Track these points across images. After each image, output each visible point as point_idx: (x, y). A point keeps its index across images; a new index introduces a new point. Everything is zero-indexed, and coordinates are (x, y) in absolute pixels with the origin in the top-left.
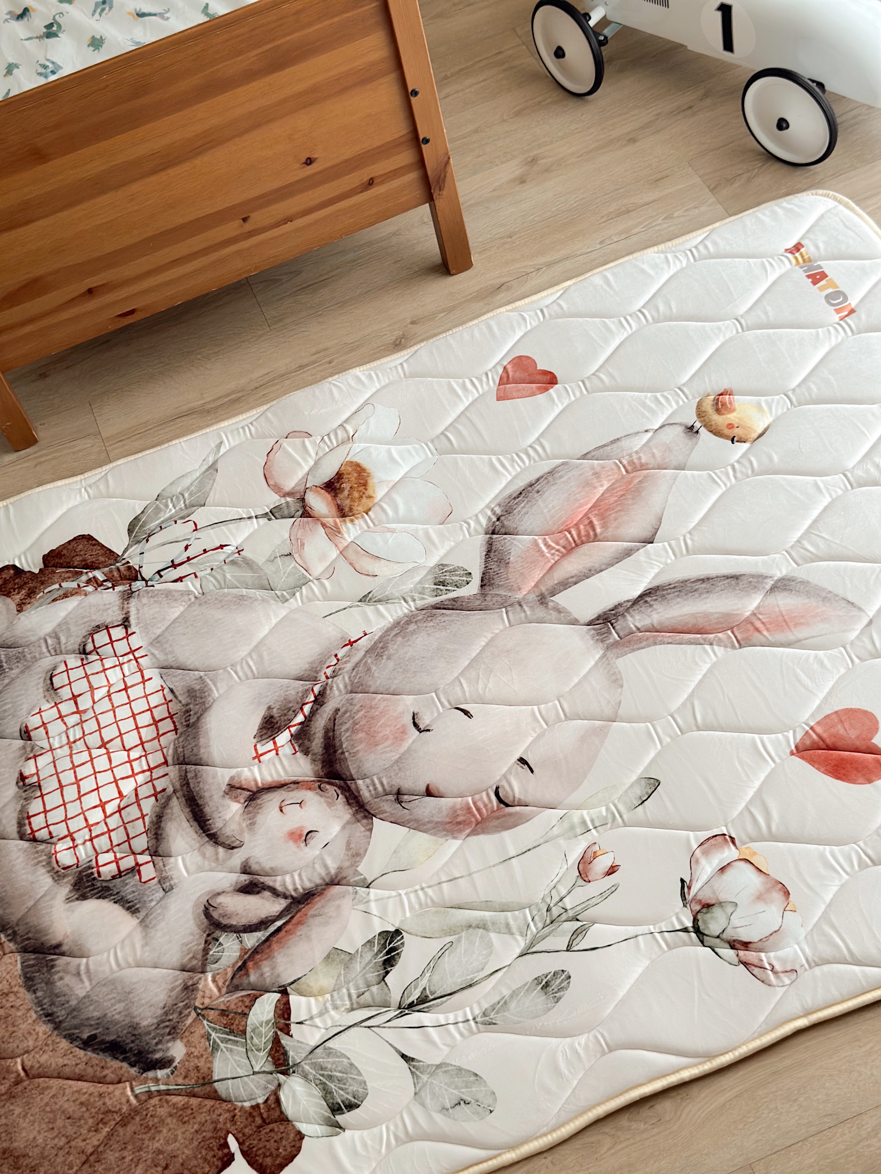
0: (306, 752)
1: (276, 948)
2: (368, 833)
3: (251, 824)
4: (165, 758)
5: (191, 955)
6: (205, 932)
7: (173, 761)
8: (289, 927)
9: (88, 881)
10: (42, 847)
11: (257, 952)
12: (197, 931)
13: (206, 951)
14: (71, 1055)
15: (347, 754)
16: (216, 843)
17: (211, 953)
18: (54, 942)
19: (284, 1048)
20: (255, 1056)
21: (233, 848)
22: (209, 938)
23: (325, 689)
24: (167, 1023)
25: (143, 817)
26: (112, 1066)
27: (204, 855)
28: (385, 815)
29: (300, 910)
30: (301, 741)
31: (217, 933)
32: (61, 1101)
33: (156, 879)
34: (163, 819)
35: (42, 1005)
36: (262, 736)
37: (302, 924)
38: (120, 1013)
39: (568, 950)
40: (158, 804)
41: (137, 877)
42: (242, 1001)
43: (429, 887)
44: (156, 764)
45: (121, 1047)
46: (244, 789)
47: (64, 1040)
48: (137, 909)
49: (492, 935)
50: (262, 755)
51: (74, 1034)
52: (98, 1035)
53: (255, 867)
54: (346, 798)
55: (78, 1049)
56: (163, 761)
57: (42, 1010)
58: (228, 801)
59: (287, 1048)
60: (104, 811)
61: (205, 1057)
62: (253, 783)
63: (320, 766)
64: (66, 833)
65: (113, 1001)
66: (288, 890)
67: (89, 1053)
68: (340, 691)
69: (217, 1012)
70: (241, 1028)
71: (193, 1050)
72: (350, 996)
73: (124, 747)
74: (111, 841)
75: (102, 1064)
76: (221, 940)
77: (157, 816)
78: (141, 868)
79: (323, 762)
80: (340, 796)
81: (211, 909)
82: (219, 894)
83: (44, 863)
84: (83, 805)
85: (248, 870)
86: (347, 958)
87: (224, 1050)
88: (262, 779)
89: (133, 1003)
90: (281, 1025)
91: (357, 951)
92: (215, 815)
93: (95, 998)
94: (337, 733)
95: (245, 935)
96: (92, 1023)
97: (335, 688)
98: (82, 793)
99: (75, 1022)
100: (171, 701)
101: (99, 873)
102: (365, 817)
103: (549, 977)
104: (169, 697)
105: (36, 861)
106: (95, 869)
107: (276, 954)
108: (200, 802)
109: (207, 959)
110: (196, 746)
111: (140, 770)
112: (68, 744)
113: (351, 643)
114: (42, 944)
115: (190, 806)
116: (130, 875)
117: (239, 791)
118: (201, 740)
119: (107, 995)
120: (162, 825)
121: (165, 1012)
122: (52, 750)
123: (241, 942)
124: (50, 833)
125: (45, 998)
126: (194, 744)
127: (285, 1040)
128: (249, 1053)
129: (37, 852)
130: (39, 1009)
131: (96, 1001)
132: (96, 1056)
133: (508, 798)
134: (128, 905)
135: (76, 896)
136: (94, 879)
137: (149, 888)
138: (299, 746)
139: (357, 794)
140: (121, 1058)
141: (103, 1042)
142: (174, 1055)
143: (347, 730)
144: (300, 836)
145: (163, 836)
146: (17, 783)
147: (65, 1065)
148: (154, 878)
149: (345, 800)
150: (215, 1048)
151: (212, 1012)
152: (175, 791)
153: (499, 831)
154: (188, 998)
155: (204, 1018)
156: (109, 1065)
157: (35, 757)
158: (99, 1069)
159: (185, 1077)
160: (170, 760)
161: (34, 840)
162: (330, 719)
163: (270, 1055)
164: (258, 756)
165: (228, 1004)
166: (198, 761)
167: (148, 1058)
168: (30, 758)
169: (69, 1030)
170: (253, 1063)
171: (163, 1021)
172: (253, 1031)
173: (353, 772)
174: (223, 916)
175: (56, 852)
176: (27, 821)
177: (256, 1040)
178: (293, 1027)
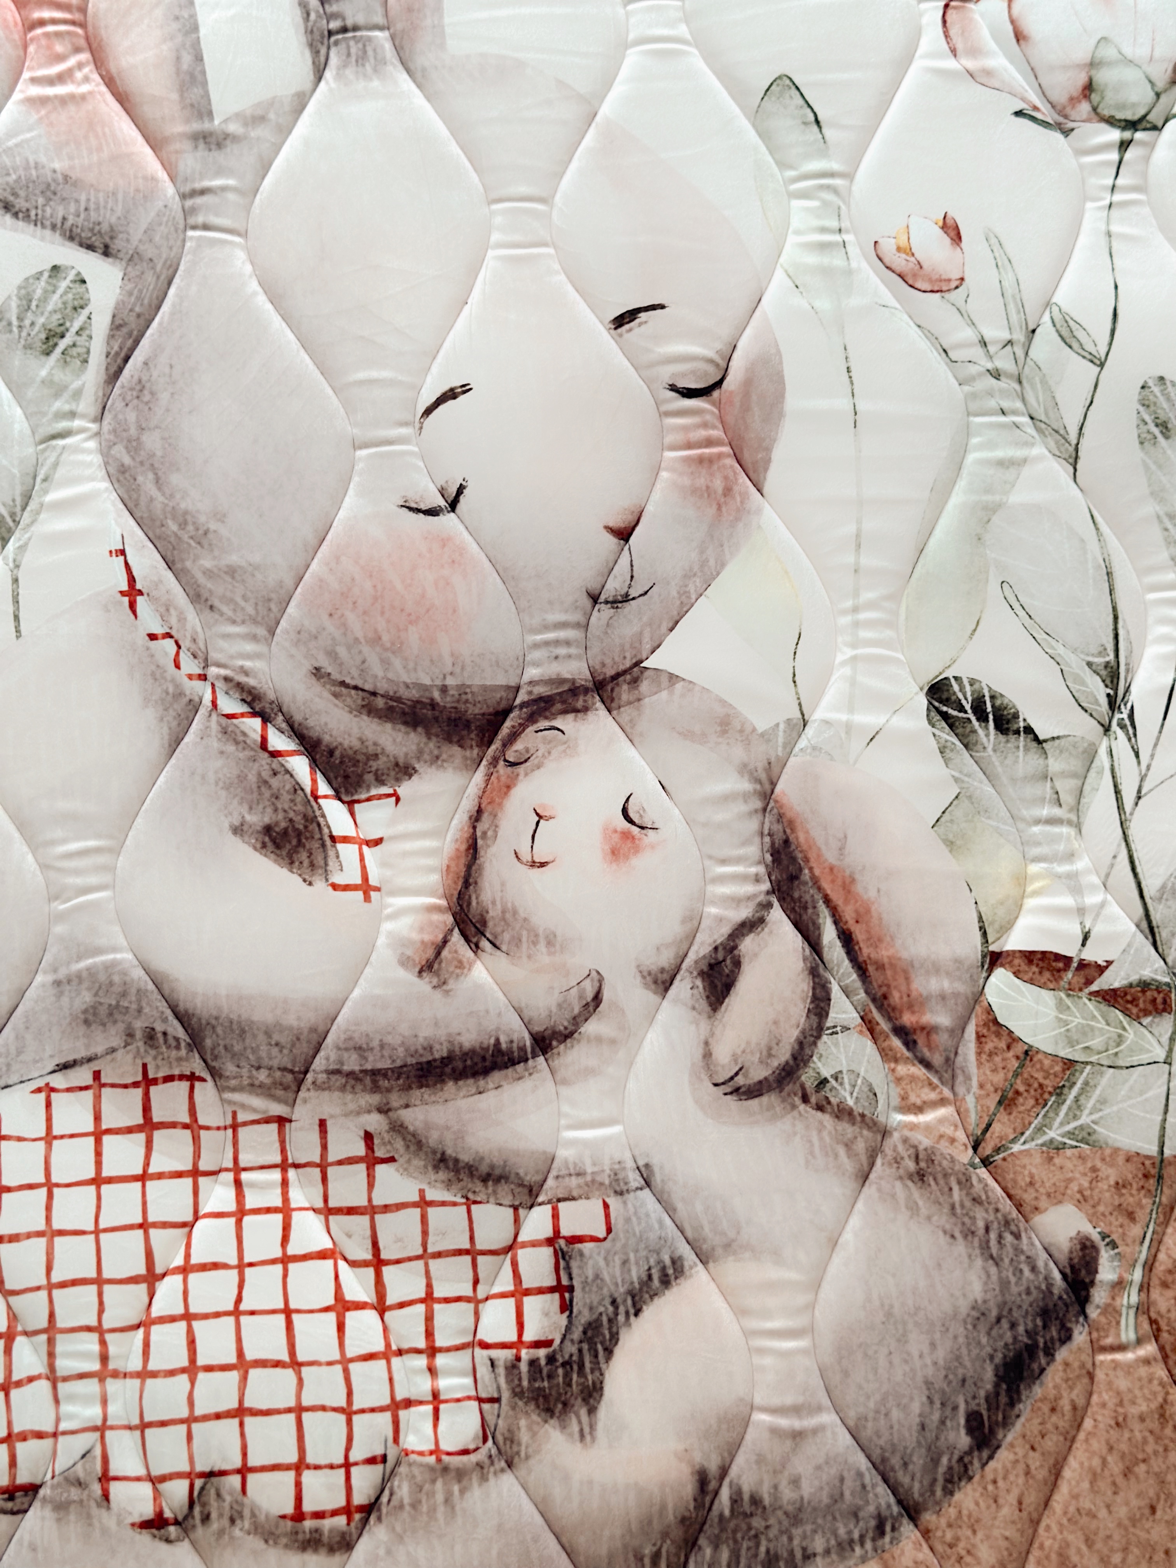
0: (405, 771)
1: (891, 952)
2: (679, 686)
3: (550, 943)
4: (267, 1121)
5: (842, 1151)
6: (794, 1107)
7: (286, 1103)
8: (848, 914)
9: (550, 1376)
10: (403, 1489)
11: (885, 997)
12: (786, 1124)
13: (843, 1113)
14: (1001, 1483)
15: (450, 681)
16: (567, 1036)
17: (850, 1102)
18: (689, 1489)
19: (1131, 985)
20: (1131, 1051)
21: (597, 998)
22: (813, 1100)
23: (240, 687)
24: (993, 1236)
25: (423, 1204)
26: (1056, 1387)
27: (589, 1072)
28: (646, 638)
29: (816, 881)
30: (369, 777)
31: (807, 1078)
32: (1106, 1522)
33: (612, 1201)
34: (449, 1152)
35: (851, 1542)
36: (312, 865)
37: (853, 880)
38: (933, 1345)
39: (1102, 365)
40: (401, 1161)
41: (587, 1247)
42: (990, 1055)
43: (856, 594)
44: (277, 1146)
45: (1018, 1356)
46: (445, 942)
47: (958, 1496)
48: (674, 1262)
49: (1016, 498)
50: (365, 877)
51: (950, 1468)
52: (973, 1406)
53: (666, 959)
54: (565, 712)
55: (992, 1464)
56: (274, 1127)
57: (862, 1544)
58: (462, 986)
59: (1134, 978)
60: (360, 1306)
61: (1099, 1164)
62: (437, 917)
63: (456, 749)
64: (387, 1416)
65: (896, 1360)
66: (755, 896)
67: (1010, 1437)
68: (257, 656)
69: (1002, 1116)
70: (1058, 1068)
71: (1074, 1187)
72: (1051, 821)
73: (184, 1225)
74: (458, 1299)
75: (1046, 1409)
76: (826, 1073)
77: (436, 1168)
78: (565, 1231)
79: (449, 739)
80: (558, 723)
81: (740, 1080)
82: (707, 1055)
83: (456, 1488)
84: (323, 1359)
85: (666, 976)
86: (964, 803)
87: (1095, 1117)
88: (432, 894)
89: (918, 1309)
90: (1080, 980)
91: (957, 780)
92: (490, 1025)
93: (871, 1405)
94: (382, 687)
95: (832, 1014)
96: (936, 1416)
97: (248, 664)
98: (285, 1357)
99: (918, 1461)
100: (97, 1075)
101: (537, 1344)
102: (635, 681)
103: (1147, 418)
104: (84, 1076)
105: (441, 1509)
106: (525, 1354)
107: (905, 955)
108: (441, 1051)
109: (863, 1116)
110: (268, 1034)
111: (279, 1191)
112: (102, 1380)
113: (132, 592)
114: (683, 1520)
115: (441, 1079)
116: (574, 1264)
117: (445, 953)
118: (255, 1018)
119: (875, 1371)
120: (465, 1157)
121: (965, 1237)
122: (102, 1429)
123: (846, 1029)
124: (371, 1461)
125: (835, 1534)
126: (261, 1037)
127: (1113, 980)
128: (1121, 1063)
129: (415, 1505)
130: (858, 1550)
131: (884, 1400)
132: (1022, 1419)
133: (706, 374)
134: (656, 1282)
135: (583, 1412)
136: (551, 1359)
137: (628, 1220)
138: (381, 782)
139: (566, 687)
140: (1043, 1361)
141: (992, 1400)
142: (1073, 1234)
143: (386, 663)
144: (626, 836)
145: (497, 1161)
146: (168, 1541)
147: (1020, 1503)
148: (606, 1206)
149: (570, 717)
150: (1085, 1136)
151: (996, 1127)
152: (384, 1110)
153: (781, 415)
154: (946, 1176)
155: (1007, 1149)
156: (1052, 1393)
157: (106, 1478)
158: (1054, 1419)
159: (1131, 1216)
160: (277, 1109)
161: (369, 1509)
162: (336, 695)
163: (1137, 1019)
164: (366, 888)
165: (989, 1086)
166: (315, 1038)
167: (1060, 1298)
168: (106, 1496)
169: (935, 1480)
170: (1145, 1058)
171: (985, 1246)
172: (1071, 1043)
173: (501, 680)
174: (770, 1055)
175: (436, 1451)
176: (308, 1524)
177: (1096, 1042)
178: (1091, 954)
